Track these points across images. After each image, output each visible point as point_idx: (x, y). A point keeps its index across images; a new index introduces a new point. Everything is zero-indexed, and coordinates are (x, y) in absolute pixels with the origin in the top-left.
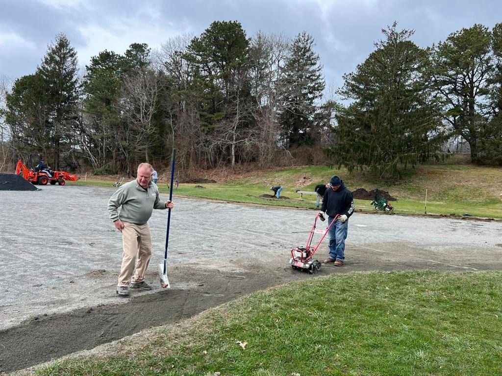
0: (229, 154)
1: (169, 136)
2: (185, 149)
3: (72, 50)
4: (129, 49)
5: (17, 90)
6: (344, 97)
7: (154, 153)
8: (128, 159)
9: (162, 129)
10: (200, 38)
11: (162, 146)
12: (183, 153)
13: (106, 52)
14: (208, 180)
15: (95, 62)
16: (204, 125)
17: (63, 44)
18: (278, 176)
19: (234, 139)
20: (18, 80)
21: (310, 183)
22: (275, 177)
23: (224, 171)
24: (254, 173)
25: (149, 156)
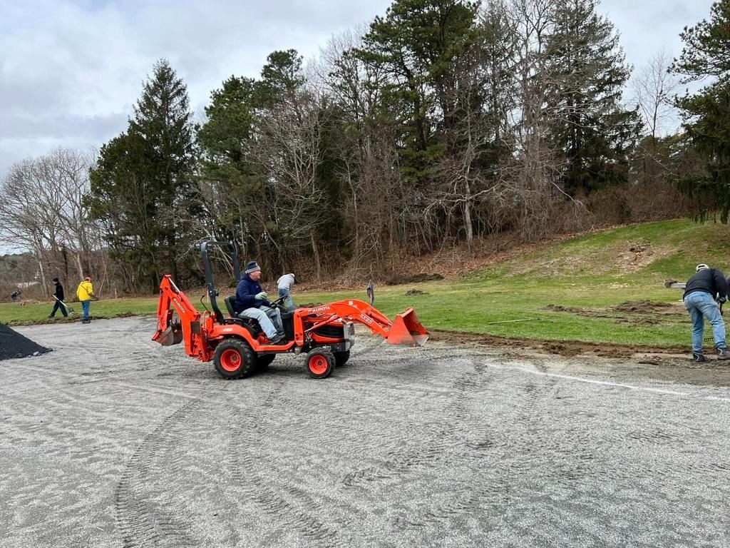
0: (462, 222)
1: (348, 203)
2: (379, 221)
3: (178, 83)
4: (267, 63)
5: (105, 162)
6: (688, 77)
7: (326, 238)
8: (282, 253)
9: (335, 192)
10: (385, 17)
11: (337, 223)
12: (377, 228)
13: (233, 79)
14: (426, 275)
15: (218, 97)
16: (410, 174)
17: (164, 76)
18: (572, 253)
19: (469, 191)
20: (104, 145)
21: (651, 260)
22: (565, 255)
23: (455, 255)
24: (516, 251)
25: (317, 243)
